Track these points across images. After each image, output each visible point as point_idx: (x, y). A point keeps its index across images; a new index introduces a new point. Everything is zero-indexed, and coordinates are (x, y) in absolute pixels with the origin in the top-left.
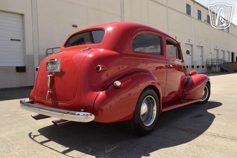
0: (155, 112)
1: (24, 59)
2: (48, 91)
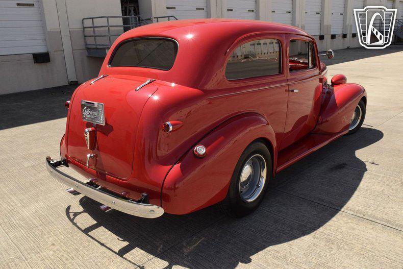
0: (263, 181)
1: (45, 39)
2: (89, 155)
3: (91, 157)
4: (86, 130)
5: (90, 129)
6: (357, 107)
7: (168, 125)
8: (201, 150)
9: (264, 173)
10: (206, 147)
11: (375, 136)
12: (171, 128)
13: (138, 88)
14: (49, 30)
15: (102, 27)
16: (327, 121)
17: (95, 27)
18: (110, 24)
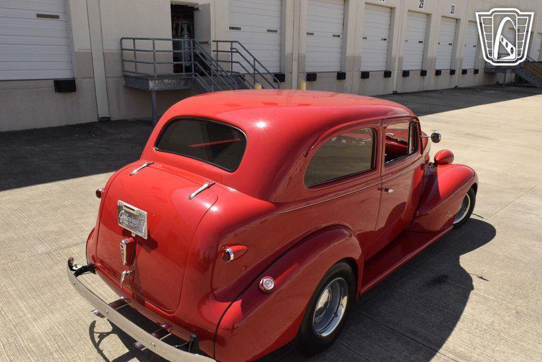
0: (342, 310)
1: (71, 62)
2: (124, 272)
3: (127, 274)
4: (123, 241)
5: (128, 240)
6: (466, 197)
7: (228, 253)
8: (268, 283)
9: (345, 301)
10: (275, 278)
11: (484, 233)
12: (232, 257)
13: (193, 195)
14: (76, 50)
15: (145, 51)
16: (427, 214)
17: (138, 50)
18: (156, 49)
